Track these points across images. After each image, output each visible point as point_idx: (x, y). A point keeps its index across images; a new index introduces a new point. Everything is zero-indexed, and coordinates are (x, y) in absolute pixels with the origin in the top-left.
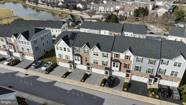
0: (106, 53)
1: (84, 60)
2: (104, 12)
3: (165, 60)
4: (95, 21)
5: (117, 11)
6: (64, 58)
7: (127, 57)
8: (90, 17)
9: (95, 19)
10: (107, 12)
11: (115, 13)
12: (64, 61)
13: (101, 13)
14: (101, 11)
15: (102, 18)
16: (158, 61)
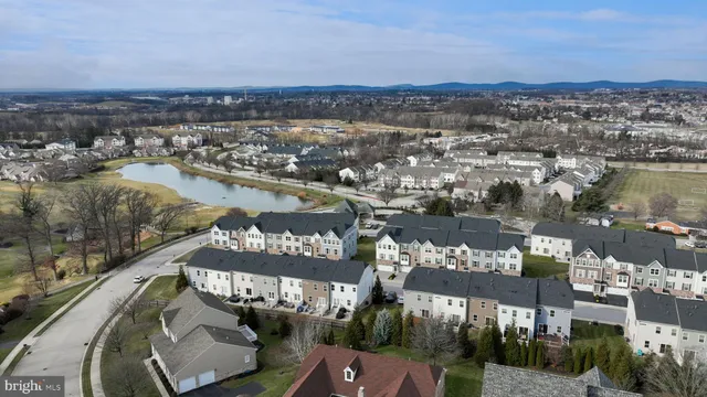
0: (439, 249)
1: (413, 260)
2: (415, 189)
3: (502, 252)
4: (400, 212)
5: (449, 187)
6: (387, 258)
7: (464, 252)
8: (384, 205)
9: (398, 209)
10: (423, 189)
11: (444, 194)
12: (387, 263)
13: (410, 192)
14: (406, 188)
15: (414, 207)
16: (495, 254)
